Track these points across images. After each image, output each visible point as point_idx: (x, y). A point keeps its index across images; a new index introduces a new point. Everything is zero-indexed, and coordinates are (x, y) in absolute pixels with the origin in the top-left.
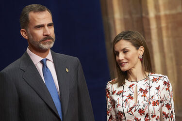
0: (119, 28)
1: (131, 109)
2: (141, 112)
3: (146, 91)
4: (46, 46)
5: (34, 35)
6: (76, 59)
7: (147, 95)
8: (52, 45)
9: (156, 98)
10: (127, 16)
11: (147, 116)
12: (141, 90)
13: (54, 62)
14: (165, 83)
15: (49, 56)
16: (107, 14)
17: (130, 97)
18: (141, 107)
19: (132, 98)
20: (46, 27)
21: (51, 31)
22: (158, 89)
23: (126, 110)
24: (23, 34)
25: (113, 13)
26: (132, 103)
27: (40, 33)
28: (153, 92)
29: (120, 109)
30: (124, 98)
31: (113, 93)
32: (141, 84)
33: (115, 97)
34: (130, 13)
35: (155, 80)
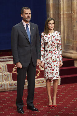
0: (51, 16)
1: (50, 41)
2: (53, 42)
3: (54, 36)
4: (28, 20)
5: (25, 16)
6: (37, 25)
7: (55, 37)
8: (30, 20)
9: (57, 39)
10: (54, 13)
11: (54, 44)
12: (53, 36)
13: (30, 25)
14: (60, 34)
15: (29, 23)
16: (48, 11)
17: (49, 38)
18: (53, 41)
19: (50, 38)
20: (29, 14)
21: (30, 16)
22: (58, 36)
23: (48, 42)
24: (21, 16)
25: (50, 11)
26: (50, 40)
27: (26, 16)
28: (56, 37)
29: (46, 41)
30: (48, 38)
31: (44, 36)
32: (53, 34)
33: (45, 38)
34: (55, 12)
35: (56, 33)
